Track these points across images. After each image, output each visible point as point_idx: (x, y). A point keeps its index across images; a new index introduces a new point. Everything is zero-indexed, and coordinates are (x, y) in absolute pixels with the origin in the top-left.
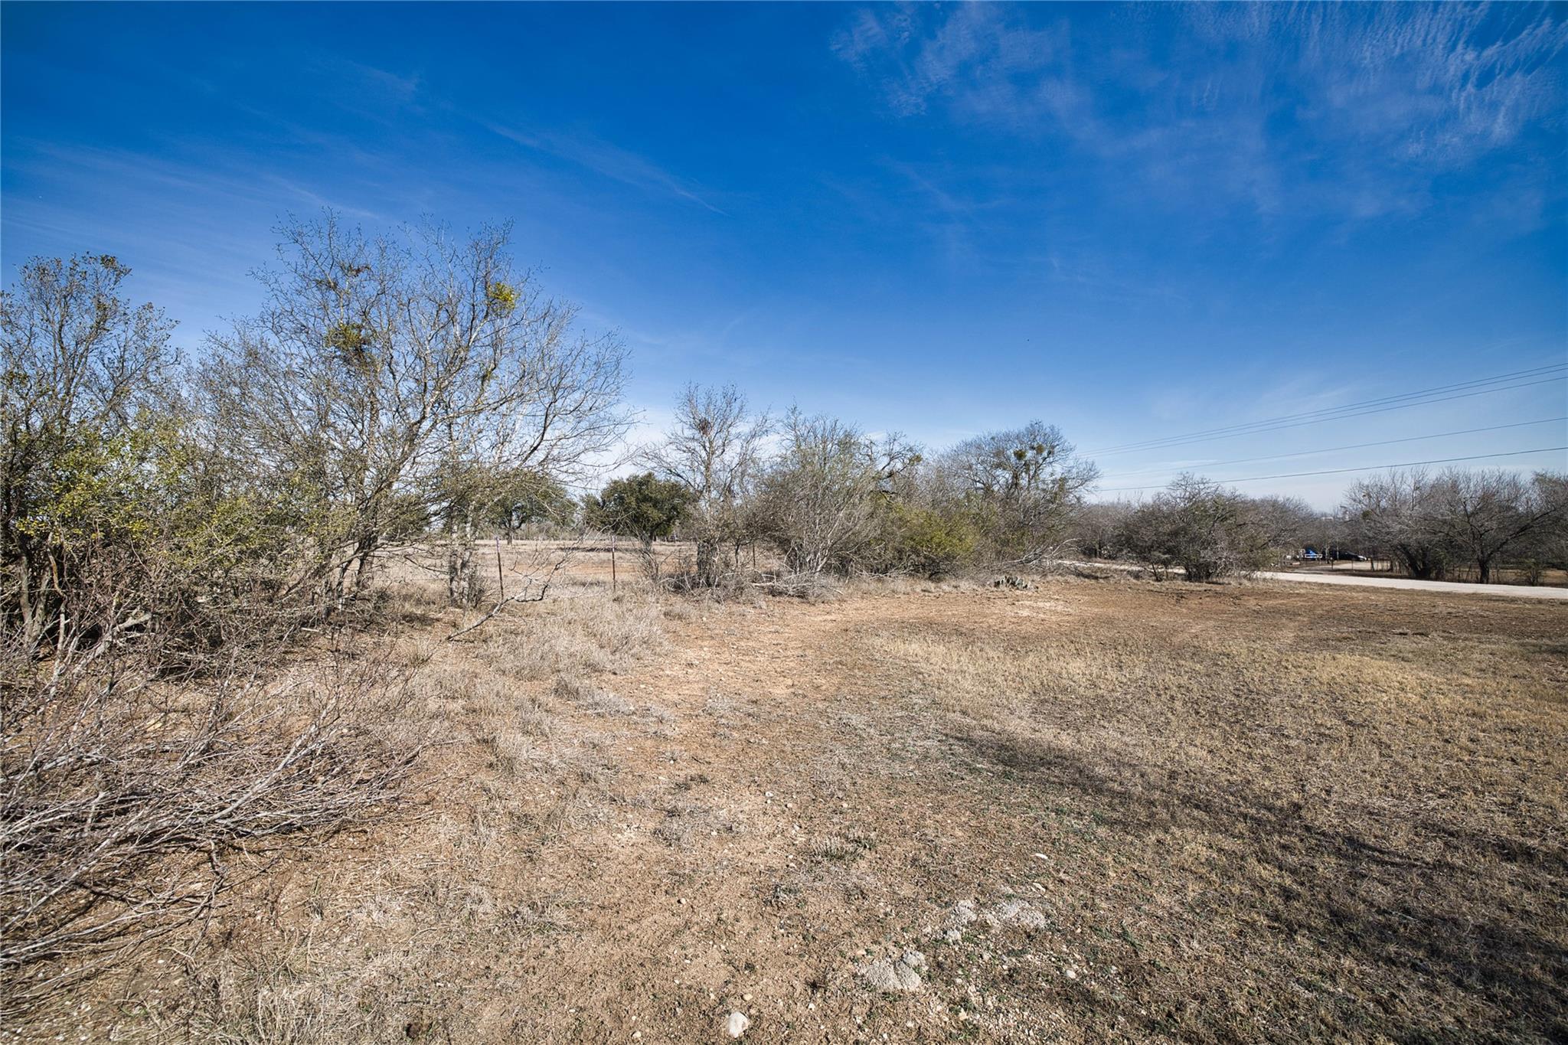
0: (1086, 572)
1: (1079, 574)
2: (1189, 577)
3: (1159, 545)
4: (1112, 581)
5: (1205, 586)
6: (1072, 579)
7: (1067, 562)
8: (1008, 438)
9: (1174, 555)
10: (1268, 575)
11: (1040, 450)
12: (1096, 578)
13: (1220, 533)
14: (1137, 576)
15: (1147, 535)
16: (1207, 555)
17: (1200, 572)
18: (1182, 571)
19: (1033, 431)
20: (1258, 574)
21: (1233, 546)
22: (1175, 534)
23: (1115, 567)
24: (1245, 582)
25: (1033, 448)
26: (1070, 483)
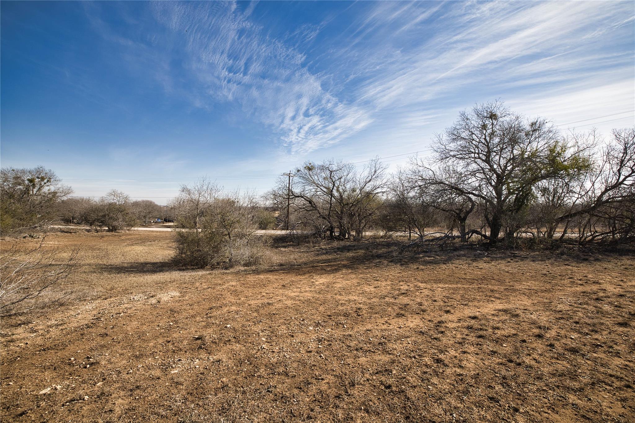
0: (65, 230)
1: (62, 231)
2: (109, 231)
3: (98, 220)
4: (78, 233)
5: (113, 233)
6: (59, 233)
7: (56, 227)
8: (23, 172)
9: (103, 223)
10: (136, 229)
11: (43, 179)
12: (71, 233)
13: (120, 216)
14: (88, 231)
15: (93, 216)
16: (115, 223)
17: (113, 229)
18: (107, 228)
19: (39, 171)
20: (133, 228)
21: (124, 220)
22: (104, 216)
23: (79, 228)
24: (127, 232)
25: (38, 178)
26: (58, 194)
